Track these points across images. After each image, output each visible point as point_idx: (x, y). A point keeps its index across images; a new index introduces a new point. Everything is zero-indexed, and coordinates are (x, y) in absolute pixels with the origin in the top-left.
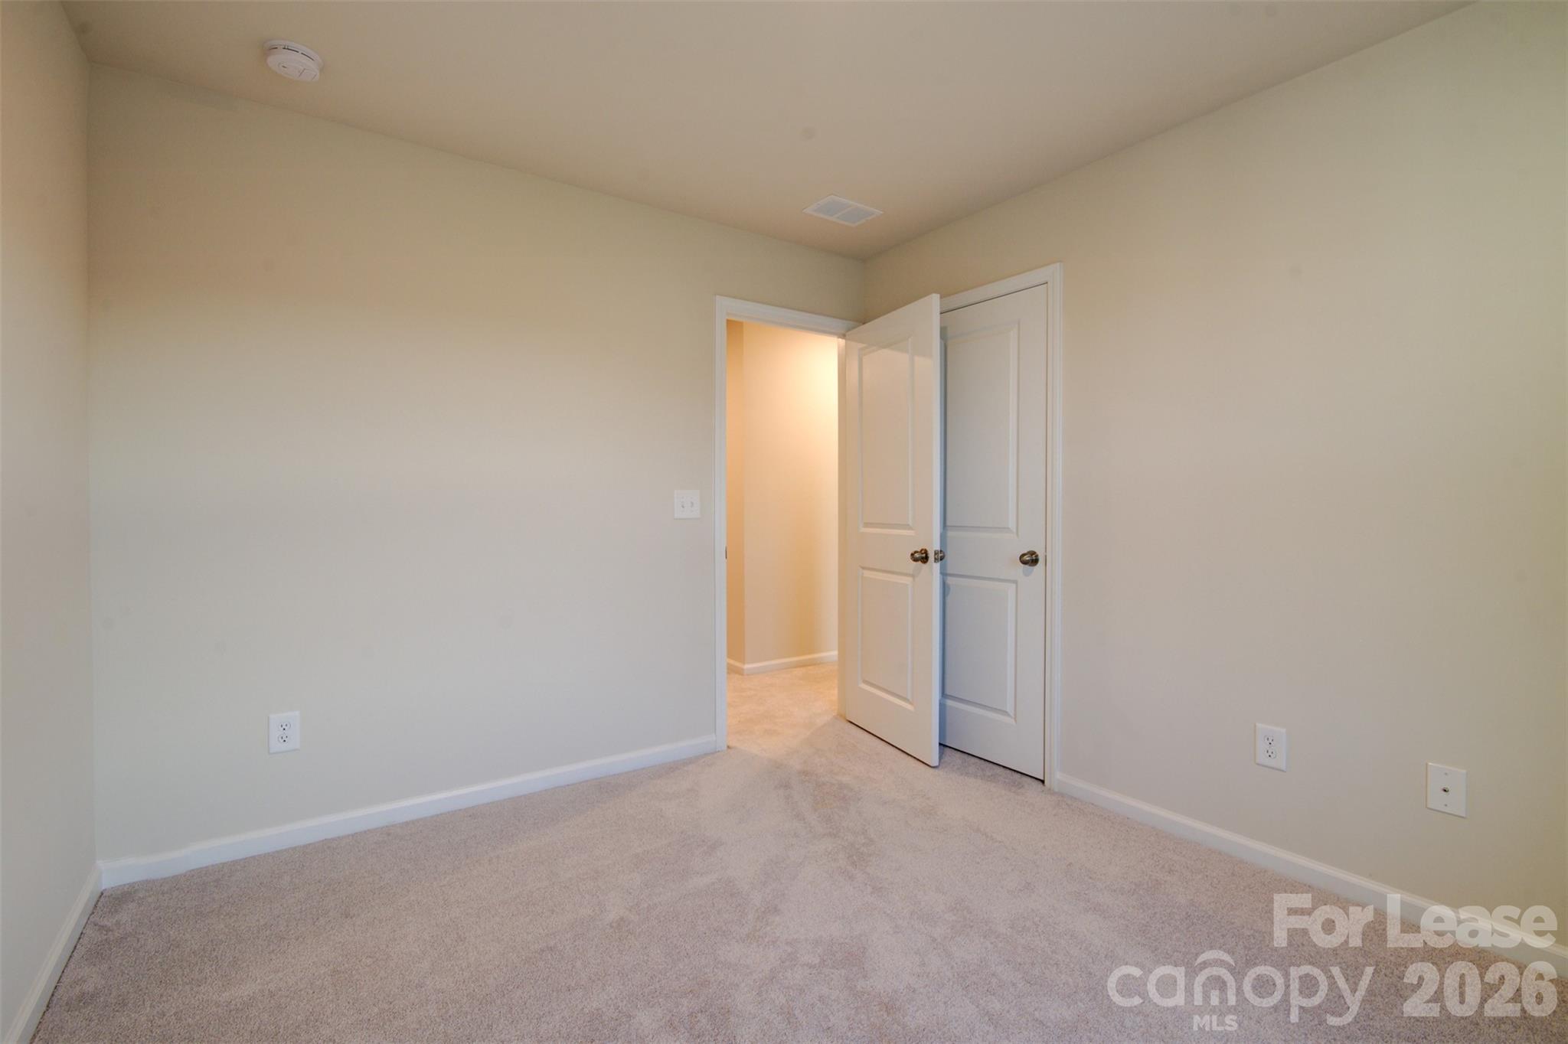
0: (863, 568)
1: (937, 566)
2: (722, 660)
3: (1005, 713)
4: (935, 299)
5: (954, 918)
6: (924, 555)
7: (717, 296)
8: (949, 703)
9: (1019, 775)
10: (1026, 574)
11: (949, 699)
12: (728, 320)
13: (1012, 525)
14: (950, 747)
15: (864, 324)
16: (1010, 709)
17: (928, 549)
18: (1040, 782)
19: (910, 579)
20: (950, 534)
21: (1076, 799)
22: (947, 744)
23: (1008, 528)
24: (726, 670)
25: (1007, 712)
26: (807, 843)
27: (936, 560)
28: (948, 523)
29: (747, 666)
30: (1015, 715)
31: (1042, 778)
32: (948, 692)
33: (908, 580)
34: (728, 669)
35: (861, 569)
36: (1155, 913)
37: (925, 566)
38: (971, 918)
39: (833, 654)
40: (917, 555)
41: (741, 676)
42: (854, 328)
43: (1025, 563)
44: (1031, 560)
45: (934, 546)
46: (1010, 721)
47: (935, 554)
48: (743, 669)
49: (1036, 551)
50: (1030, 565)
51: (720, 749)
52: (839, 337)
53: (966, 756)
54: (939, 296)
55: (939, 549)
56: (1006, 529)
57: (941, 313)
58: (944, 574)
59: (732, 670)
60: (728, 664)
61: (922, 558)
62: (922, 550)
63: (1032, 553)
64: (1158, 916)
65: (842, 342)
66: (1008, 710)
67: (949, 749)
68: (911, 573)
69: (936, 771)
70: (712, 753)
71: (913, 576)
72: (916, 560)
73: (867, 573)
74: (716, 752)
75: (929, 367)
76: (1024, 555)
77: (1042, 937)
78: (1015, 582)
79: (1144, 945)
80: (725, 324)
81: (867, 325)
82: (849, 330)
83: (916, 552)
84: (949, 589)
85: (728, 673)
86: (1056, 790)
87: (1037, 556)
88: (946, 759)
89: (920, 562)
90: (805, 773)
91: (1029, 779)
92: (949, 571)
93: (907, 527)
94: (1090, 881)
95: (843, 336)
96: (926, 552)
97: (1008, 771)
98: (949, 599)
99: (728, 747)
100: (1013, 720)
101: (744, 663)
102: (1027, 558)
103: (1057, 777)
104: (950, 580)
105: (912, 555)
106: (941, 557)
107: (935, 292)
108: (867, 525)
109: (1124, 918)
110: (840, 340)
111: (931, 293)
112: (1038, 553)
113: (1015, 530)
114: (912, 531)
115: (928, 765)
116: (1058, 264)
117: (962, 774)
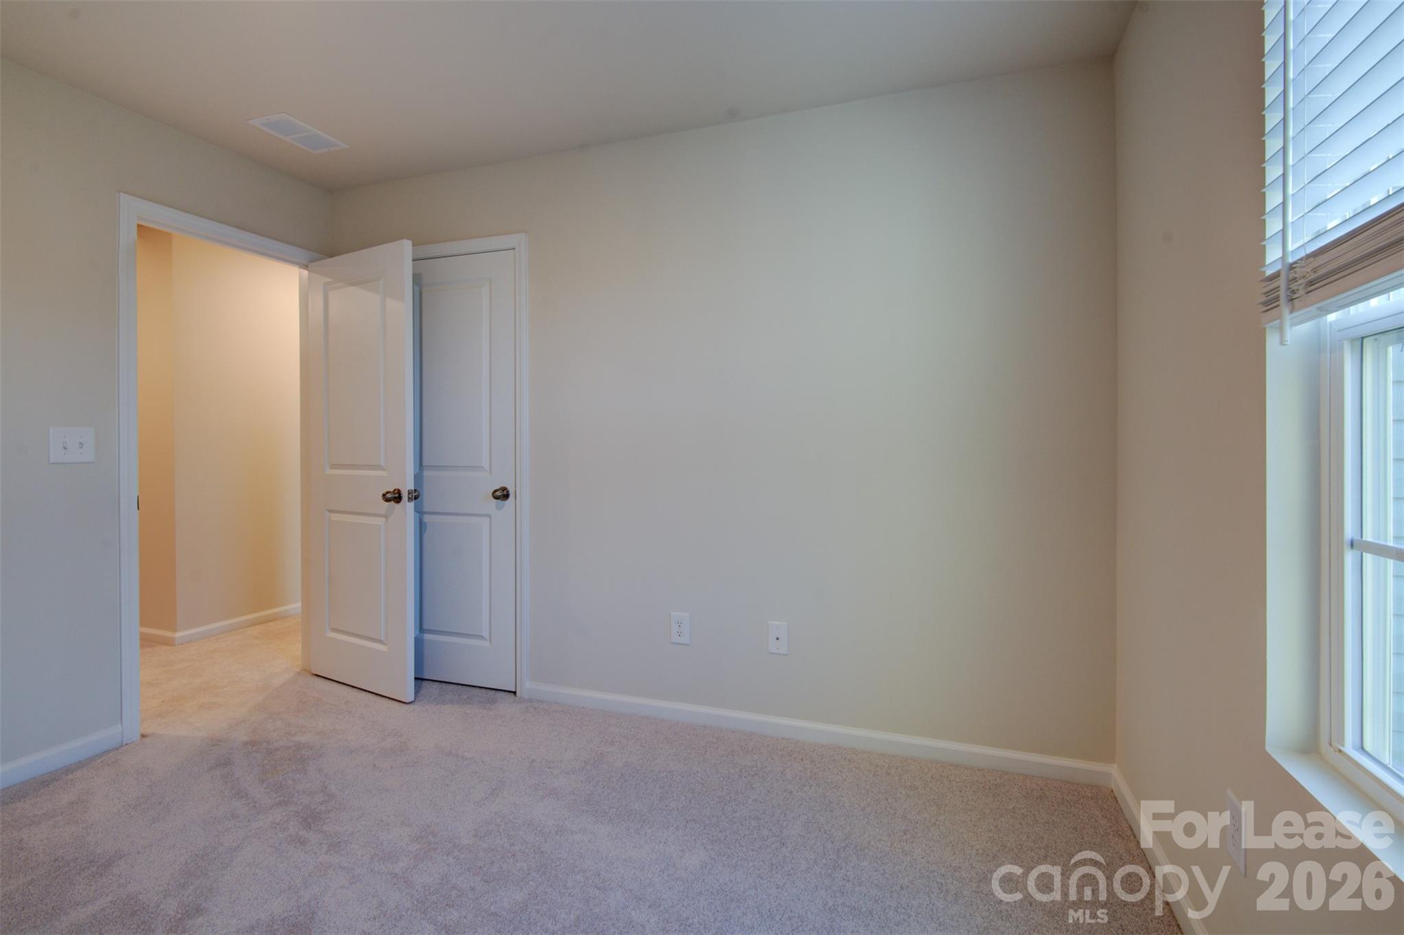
0: (330, 511)
1: (411, 506)
2: (132, 627)
3: (481, 637)
4: (406, 246)
5: (418, 847)
6: (397, 495)
7: (122, 194)
8: (427, 636)
9: (494, 692)
10: (499, 508)
11: (426, 633)
12: (139, 226)
13: (485, 464)
14: (428, 680)
15: (331, 257)
16: (486, 634)
17: (401, 489)
18: (512, 694)
19: (384, 519)
20: (426, 473)
21: (542, 701)
22: (425, 678)
23: (482, 467)
24: (138, 642)
25: (482, 636)
26: (249, 821)
27: (410, 499)
28: (424, 464)
29: (179, 634)
30: (490, 638)
31: (514, 690)
32: (426, 626)
33: (380, 521)
34: (142, 639)
35: (327, 513)
36: (598, 781)
37: (398, 506)
38: (436, 841)
39: (296, 606)
40: (389, 496)
41: (168, 648)
42: (318, 260)
43: (497, 498)
44: (502, 495)
45: (408, 485)
46: (487, 644)
47: (409, 493)
48: (174, 639)
49: (507, 486)
50: (502, 500)
51: (129, 742)
52: (300, 268)
53: (444, 685)
54: (410, 243)
55: (413, 489)
56: (480, 468)
57: (413, 260)
58: (419, 511)
59: (147, 642)
60: (141, 633)
61: (395, 498)
62: (395, 490)
63: (504, 489)
64: (600, 783)
65: (305, 273)
66: (484, 634)
67: (426, 682)
68: (383, 513)
69: (411, 706)
70: (117, 749)
71: (386, 516)
72: (388, 500)
73: (335, 517)
74: (122, 746)
75: (402, 310)
76: (496, 491)
77: (503, 835)
78: (489, 516)
79: (588, 811)
80: (136, 227)
81: (334, 258)
82: (312, 261)
83: (388, 493)
84: (426, 528)
85: (142, 646)
86: (526, 697)
87: (508, 491)
88: (423, 691)
89: (392, 502)
90: (252, 743)
91: (503, 693)
92: (425, 510)
93: (378, 467)
94: (548, 770)
95: (306, 267)
96: (399, 492)
97: (484, 690)
98: (425, 536)
99: (143, 736)
100: (488, 642)
101: (175, 631)
102: (498, 494)
103: (527, 687)
104: (426, 518)
105: (384, 495)
106: (415, 496)
107: (408, 239)
108: (334, 466)
109: (574, 794)
110: (302, 270)
111: (401, 238)
112: (509, 488)
113: (488, 470)
114: (385, 472)
115: (403, 702)
116: (524, 234)
117: (437, 704)
